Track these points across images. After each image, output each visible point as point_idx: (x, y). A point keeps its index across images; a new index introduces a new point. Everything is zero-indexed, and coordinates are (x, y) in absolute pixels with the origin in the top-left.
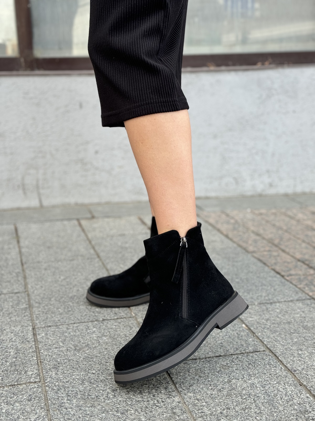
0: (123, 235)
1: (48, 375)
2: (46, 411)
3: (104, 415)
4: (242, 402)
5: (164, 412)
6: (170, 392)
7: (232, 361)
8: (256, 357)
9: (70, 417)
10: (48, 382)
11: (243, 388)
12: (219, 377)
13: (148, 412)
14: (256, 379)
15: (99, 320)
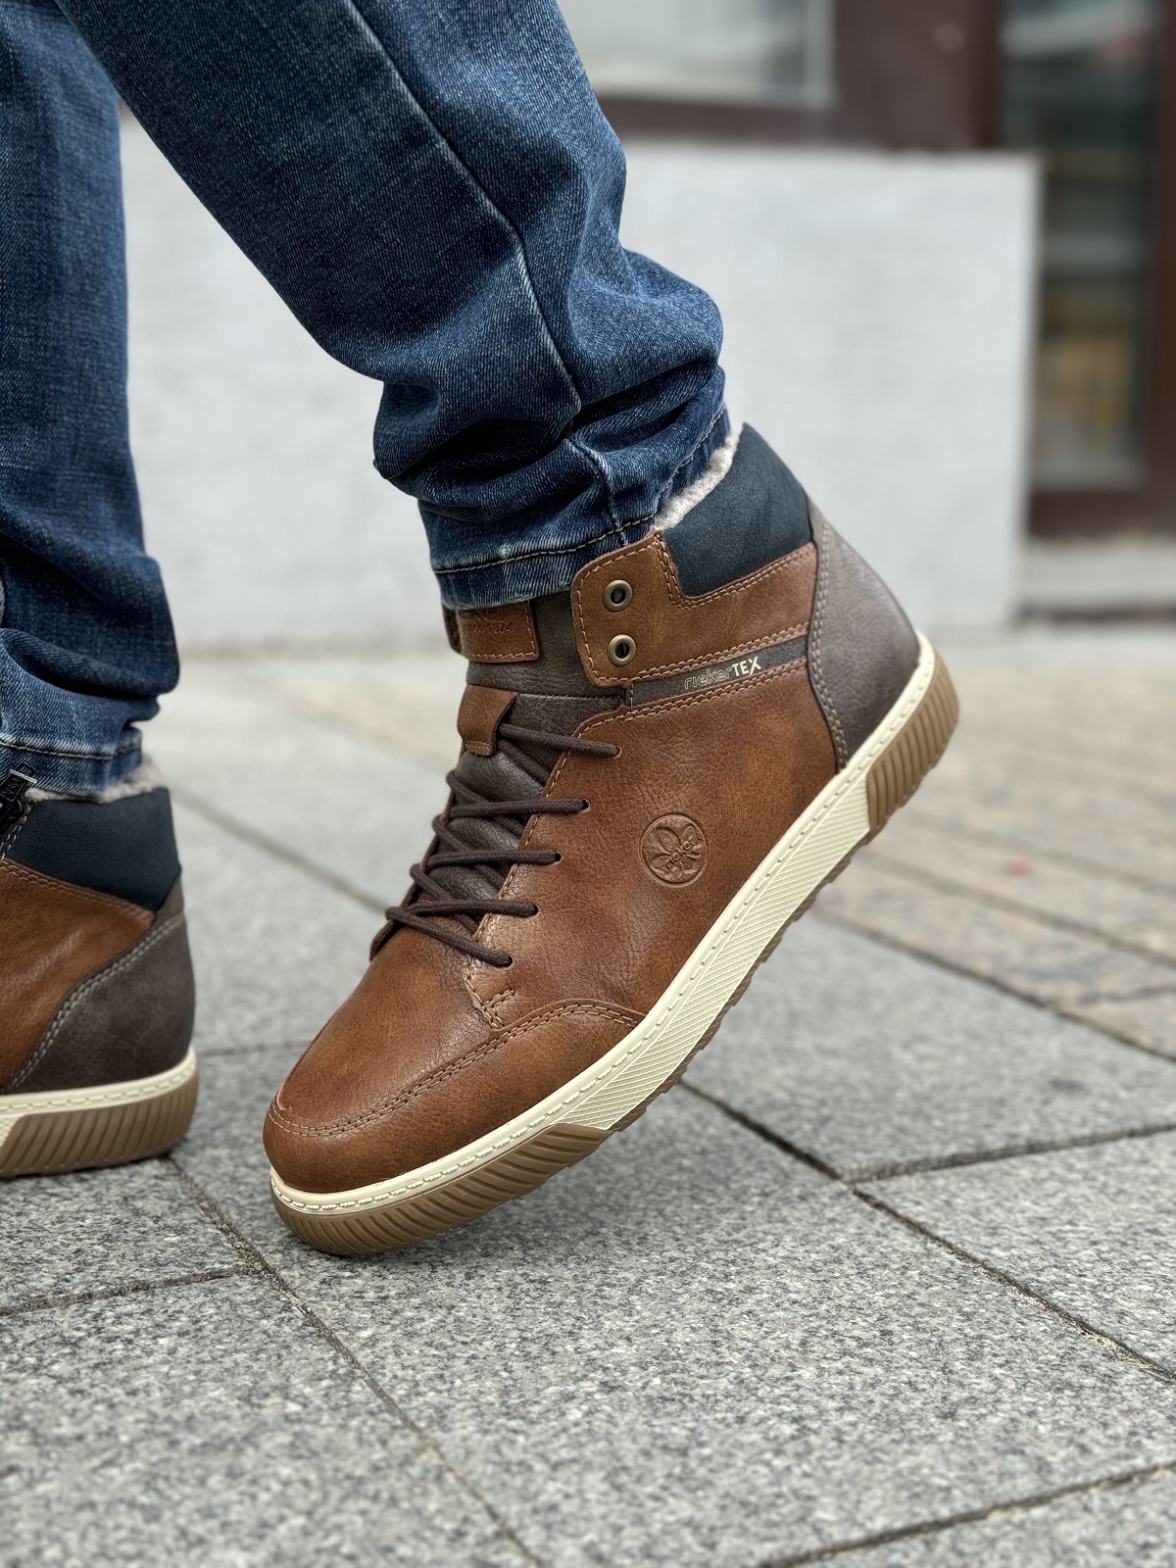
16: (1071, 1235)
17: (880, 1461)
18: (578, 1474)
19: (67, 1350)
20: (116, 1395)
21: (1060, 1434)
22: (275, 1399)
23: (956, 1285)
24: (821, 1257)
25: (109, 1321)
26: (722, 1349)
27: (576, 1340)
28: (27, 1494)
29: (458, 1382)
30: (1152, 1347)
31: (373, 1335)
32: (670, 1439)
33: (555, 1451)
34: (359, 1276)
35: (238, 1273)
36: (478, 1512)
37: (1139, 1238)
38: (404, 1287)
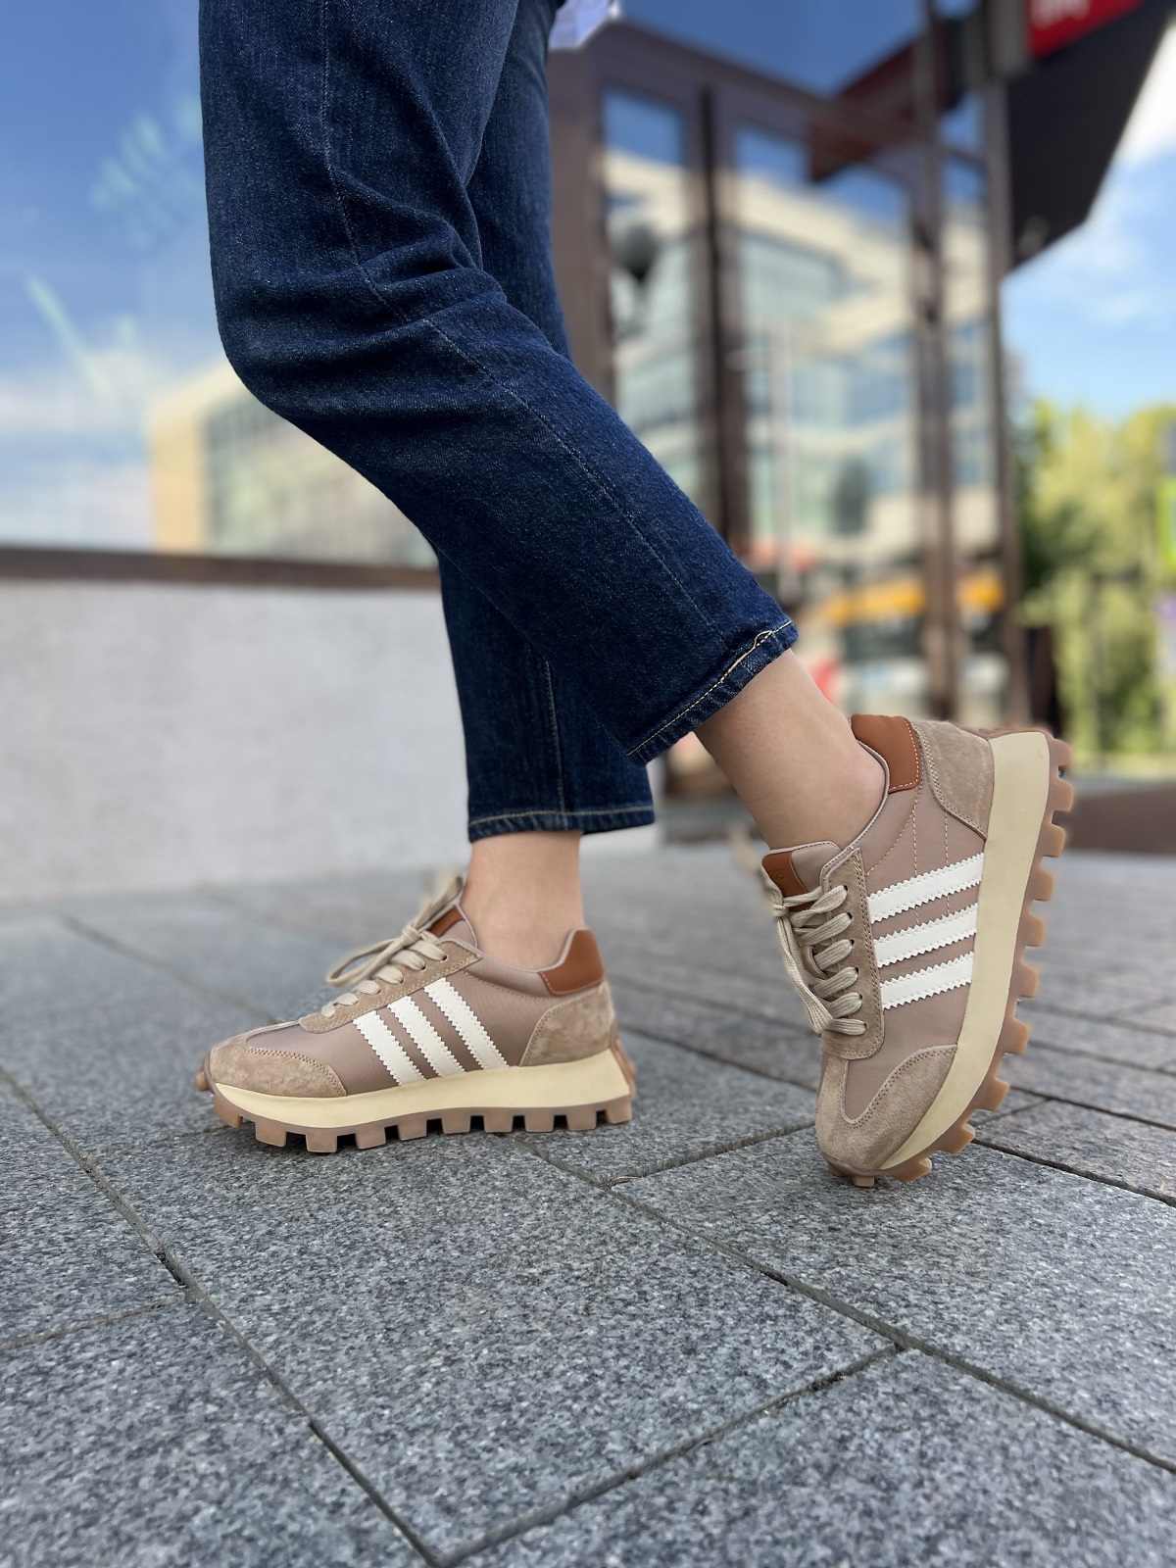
17: (649, 1395)
18: (429, 1437)
21: (768, 1355)
22: (198, 1403)
25: (75, 1351)
31: (275, 1341)
32: (497, 1398)
33: (412, 1420)
34: (268, 1293)
36: (351, 1484)
38: (300, 1299)
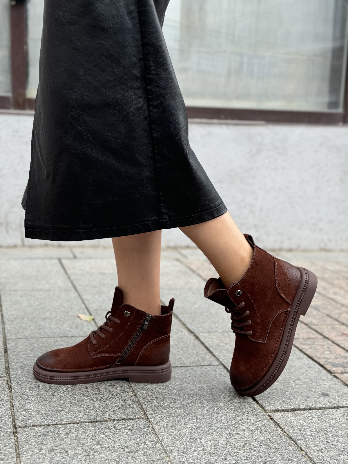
0: (103, 274)
1: (14, 373)
2: (9, 397)
3: (62, 401)
4: (188, 398)
5: (117, 402)
6: (125, 389)
7: (187, 371)
8: (209, 369)
9: (30, 402)
10: (13, 377)
11: (192, 390)
12: (172, 381)
13: (102, 401)
14: (205, 384)
15: (67, 336)
16: (308, 429)
19: (109, 430)
20: (116, 440)
23: (279, 437)
24: (255, 428)
26: (227, 445)
27: (200, 440)
28: (98, 456)
29: (176, 445)
30: (311, 454)
35: (142, 418)
37: (322, 432)
